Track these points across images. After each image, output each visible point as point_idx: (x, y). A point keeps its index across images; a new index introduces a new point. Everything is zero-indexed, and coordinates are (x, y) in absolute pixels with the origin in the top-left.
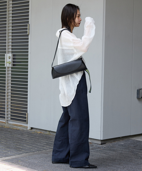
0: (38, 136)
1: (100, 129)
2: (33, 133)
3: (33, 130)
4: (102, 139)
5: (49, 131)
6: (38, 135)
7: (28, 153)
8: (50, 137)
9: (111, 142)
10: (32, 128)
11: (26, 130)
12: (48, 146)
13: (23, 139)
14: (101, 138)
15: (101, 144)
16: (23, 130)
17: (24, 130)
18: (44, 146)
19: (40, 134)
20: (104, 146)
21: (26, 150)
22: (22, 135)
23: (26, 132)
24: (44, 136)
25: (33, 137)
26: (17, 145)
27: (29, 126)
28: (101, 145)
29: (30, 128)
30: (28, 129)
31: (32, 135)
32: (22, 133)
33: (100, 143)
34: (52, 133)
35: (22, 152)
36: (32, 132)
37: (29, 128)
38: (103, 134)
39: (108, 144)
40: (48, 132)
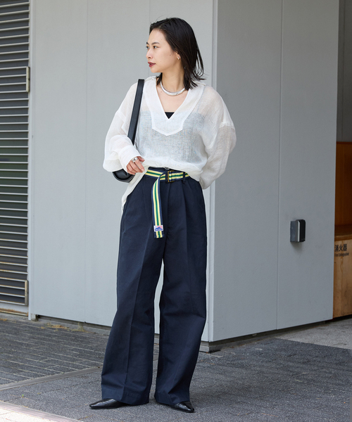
0: (55, 336)
2: (42, 328)
3: (42, 322)
4: (213, 340)
5: (82, 323)
6: (55, 333)
7: (39, 376)
8: (85, 338)
9: (233, 347)
10: (38, 317)
11: (23, 323)
12: (84, 360)
13: (22, 344)
14: (209, 337)
15: (210, 352)
16: (17, 321)
17: (20, 322)
18: (74, 360)
19: (60, 329)
20: (217, 355)
21: (32, 369)
22: (16, 334)
23: (26, 327)
24: (70, 335)
25: (44, 339)
26: (9, 357)
27: (32, 312)
28: (209, 354)
29: (34, 317)
30: (30, 319)
31: (41, 334)
32: (15, 329)
33: (207, 348)
34: (89, 328)
35: (25, 375)
36: (40, 326)
37: (31, 317)
39: (226, 352)
40: (79, 327)
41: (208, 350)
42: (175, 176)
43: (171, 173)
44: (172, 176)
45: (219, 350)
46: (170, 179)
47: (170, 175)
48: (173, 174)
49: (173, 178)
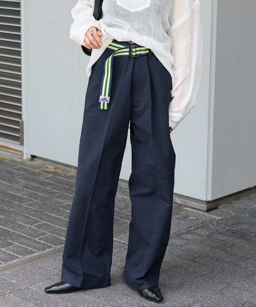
0: (49, 184)
1: (205, 176)
2: (37, 171)
3: (37, 162)
4: (210, 199)
6: (49, 179)
7: (28, 253)
9: (230, 203)
10: (33, 157)
11: (18, 163)
13: (14, 197)
14: (206, 196)
15: (208, 211)
16: (13, 161)
17: (15, 162)
19: (54, 173)
20: (214, 216)
22: (10, 181)
23: (20, 169)
25: (37, 189)
27: (28, 150)
28: (205, 213)
29: (30, 157)
30: (25, 158)
31: (34, 180)
32: (10, 173)
33: (205, 207)
35: (13, 251)
36: (35, 168)
37: (26, 157)
38: (212, 187)
39: (223, 209)
41: (205, 209)
42: (140, 51)
43: (136, 47)
44: (136, 51)
45: (217, 208)
46: (134, 54)
47: (134, 50)
48: (138, 49)
49: (138, 53)
